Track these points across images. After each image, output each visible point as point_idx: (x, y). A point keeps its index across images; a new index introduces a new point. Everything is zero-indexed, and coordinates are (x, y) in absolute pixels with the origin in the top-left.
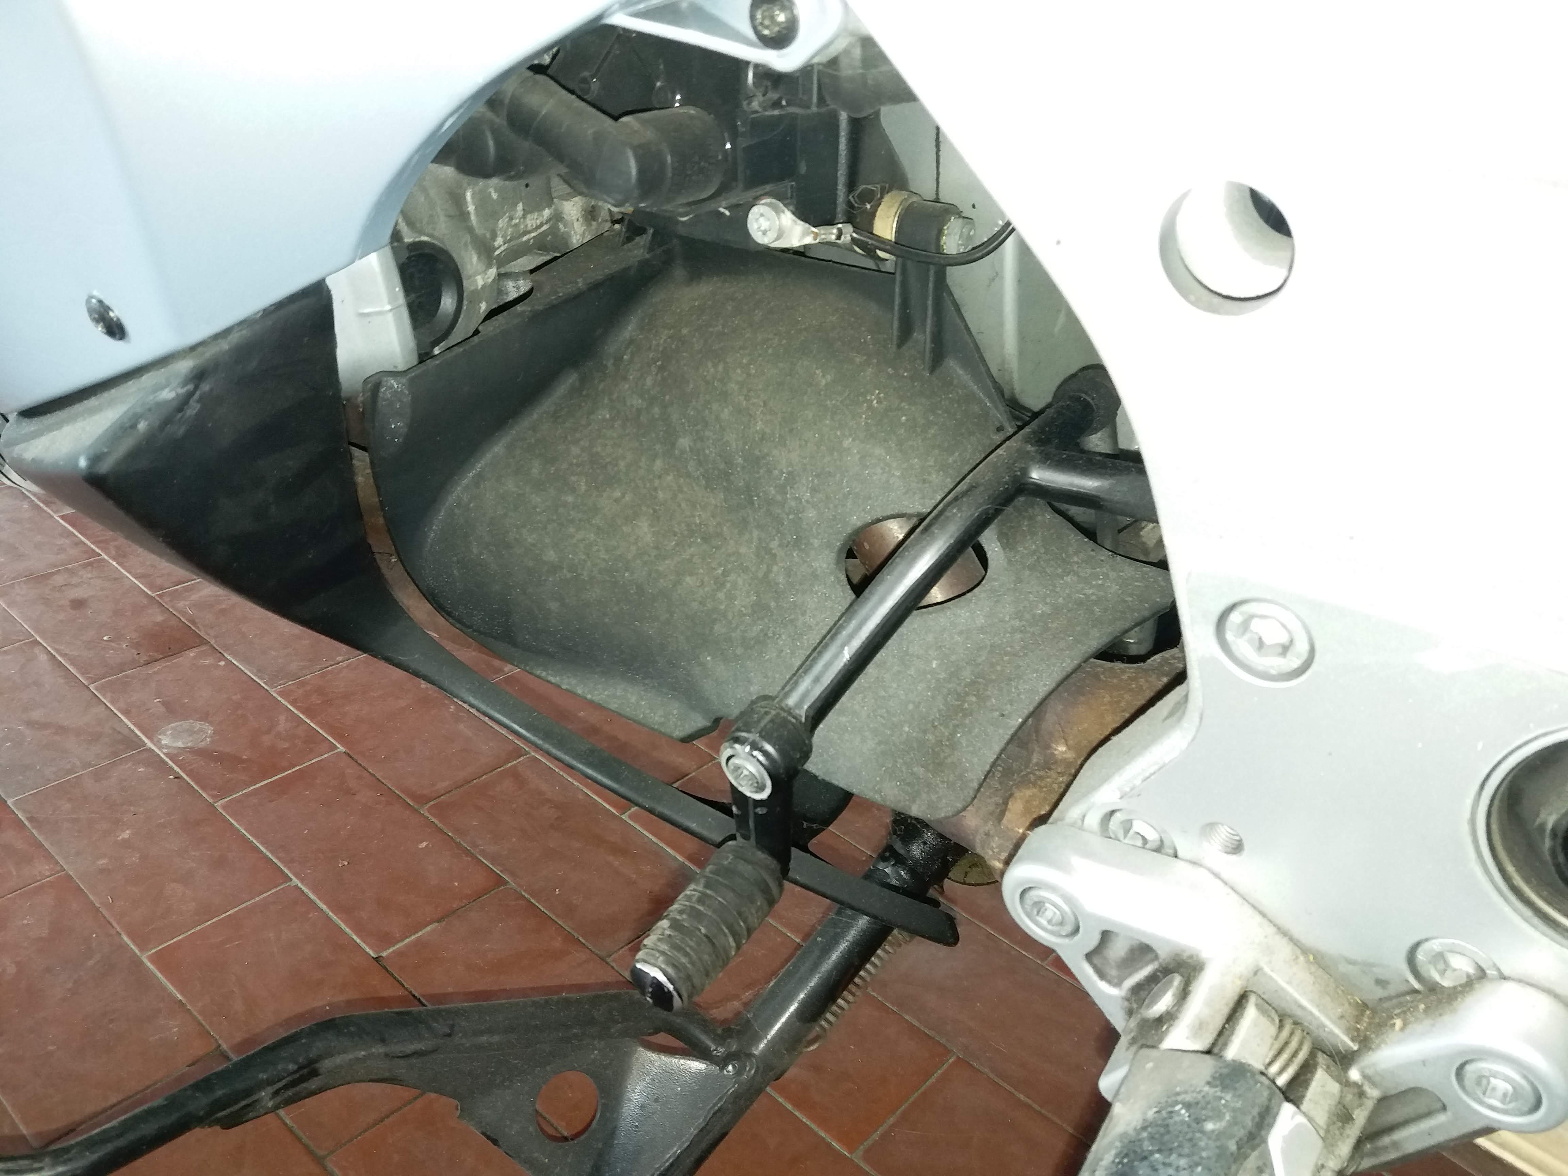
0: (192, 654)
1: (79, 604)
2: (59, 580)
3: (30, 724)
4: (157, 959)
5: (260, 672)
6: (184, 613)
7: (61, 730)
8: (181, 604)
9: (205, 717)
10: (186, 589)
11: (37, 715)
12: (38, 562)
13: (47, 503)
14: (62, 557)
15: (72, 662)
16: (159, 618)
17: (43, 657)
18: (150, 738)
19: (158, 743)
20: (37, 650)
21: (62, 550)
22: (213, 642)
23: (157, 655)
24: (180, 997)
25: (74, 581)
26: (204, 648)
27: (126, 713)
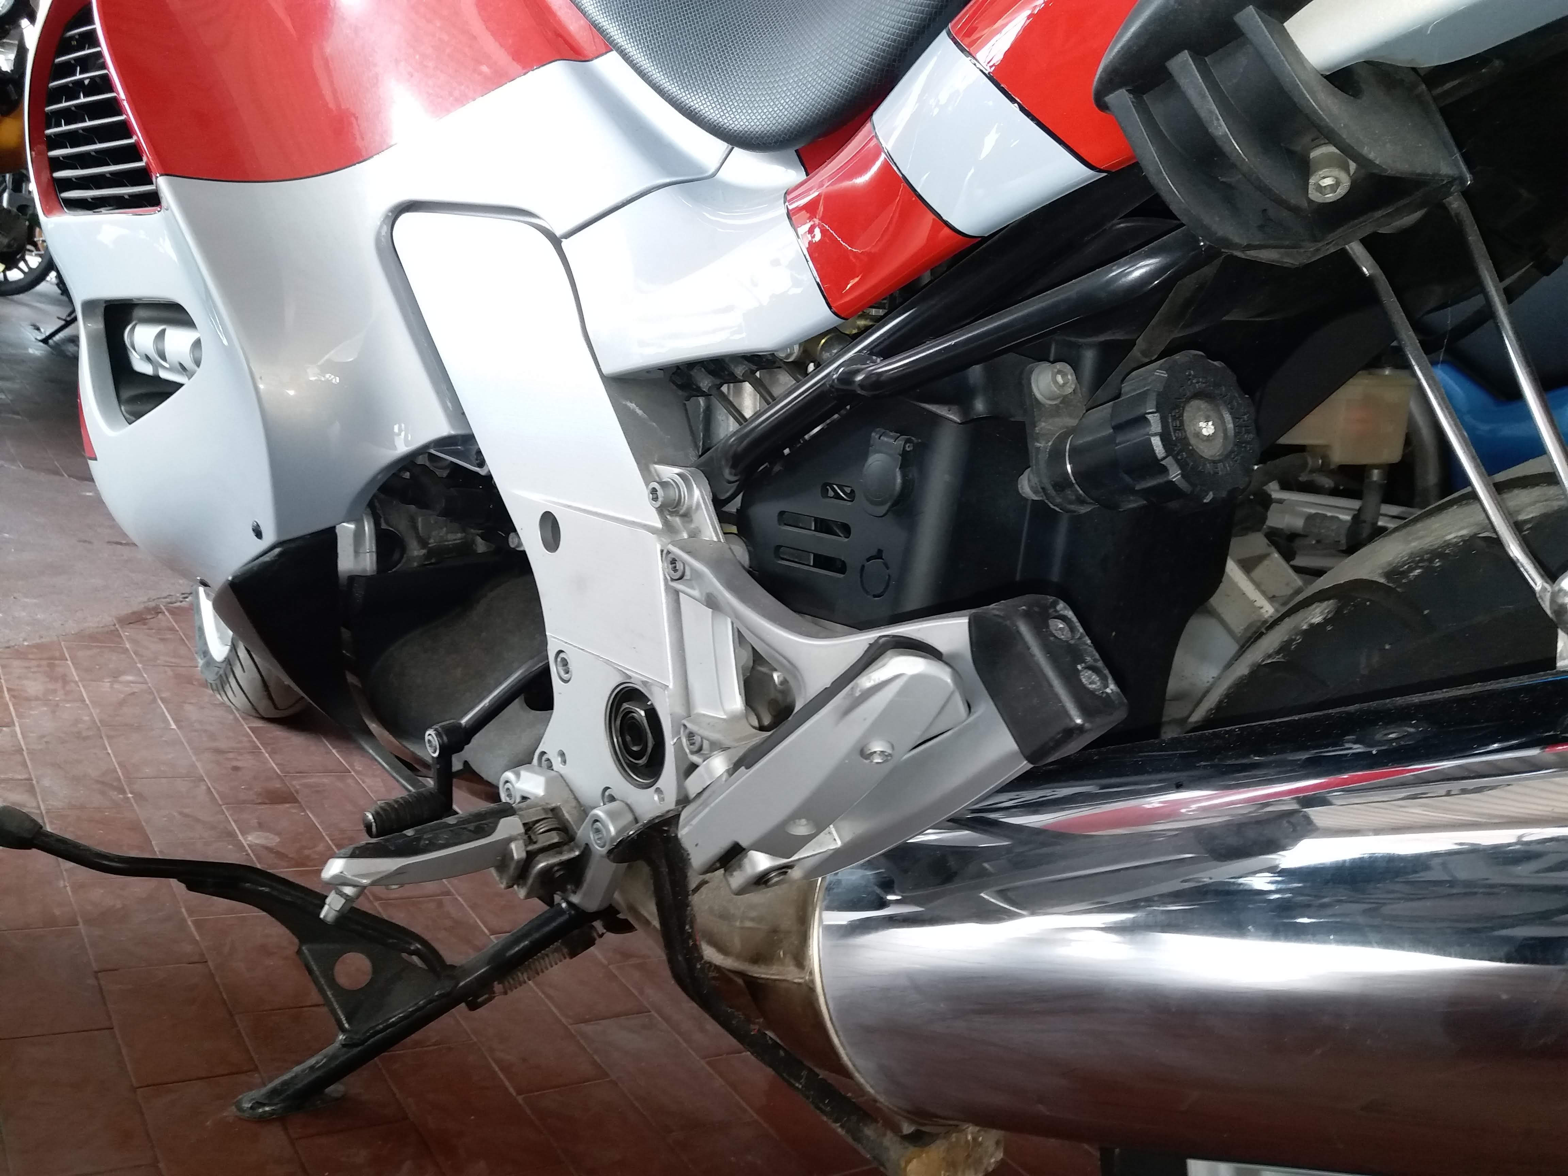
0: (287, 805)
1: (236, 769)
2: (231, 755)
3: (181, 813)
4: (196, 923)
5: (321, 823)
6: (294, 786)
7: (198, 820)
8: (294, 783)
9: (278, 834)
10: (301, 777)
11: (186, 811)
12: (222, 744)
13: (244, 719)
14: (239, 745)
15: (218, 793)
16: (278, 786)
17: (204, 787)
18: (242, 835)
19: (245, 839)
20: (202, 783)
21: (240, 742)
22: (303, 803)
23: (267, 801)
24: (198, 938)
25: (239, 758)
26: (296, 805)
27: (235, 821)
